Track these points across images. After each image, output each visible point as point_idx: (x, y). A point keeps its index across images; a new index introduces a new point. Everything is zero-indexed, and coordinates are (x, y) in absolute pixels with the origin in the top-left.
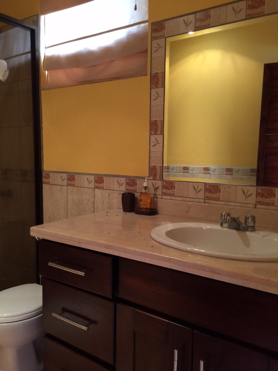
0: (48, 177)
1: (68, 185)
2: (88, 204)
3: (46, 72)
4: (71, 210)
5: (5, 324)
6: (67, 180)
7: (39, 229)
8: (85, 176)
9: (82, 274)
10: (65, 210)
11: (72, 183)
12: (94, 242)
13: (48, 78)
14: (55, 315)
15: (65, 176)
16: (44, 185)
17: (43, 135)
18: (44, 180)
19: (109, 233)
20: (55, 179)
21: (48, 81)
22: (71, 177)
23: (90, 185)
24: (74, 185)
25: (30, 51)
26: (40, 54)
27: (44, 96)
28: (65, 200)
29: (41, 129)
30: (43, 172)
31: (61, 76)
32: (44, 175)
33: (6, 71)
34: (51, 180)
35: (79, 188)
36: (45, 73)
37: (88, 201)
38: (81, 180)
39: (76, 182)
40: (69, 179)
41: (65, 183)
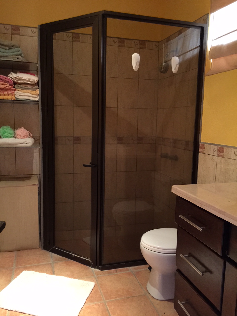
0: (204, 148)
1: (218, 155)
2: (232, 174)
3: (211, 60)
4: (218, 177)
5: (156, 253)
6: (218, 151)
7: (177, 188)
8: (232, 149)
9: (200, 229)
10: (214, 177)
11: (221, 154)
12: (212, 206)
13: (212, 65)
14: (182, 256)
15: (216, 148)
16: (200, 153)
17: (202, 113)
18: (200, 150)
19: (229, 201)
20: (208, 149)
21: (212, 67)
22: (221, 149)
23: (236, 157)
24: (222, 156)
25: (199, 45)
26: (207, 47)
27: (207, 80)
28: (214, 168)
29: (202, 108)
30: (200, 144)
31: (222, 62)
32: (200, 145)
33: (177, 65)
34: (205, 151)
35: (226, 159)
36: (210, 62)
37: (233, 171)
38: (228, 152)
39: (225, 154)
40: (219, 151)
41: (216, 154)
